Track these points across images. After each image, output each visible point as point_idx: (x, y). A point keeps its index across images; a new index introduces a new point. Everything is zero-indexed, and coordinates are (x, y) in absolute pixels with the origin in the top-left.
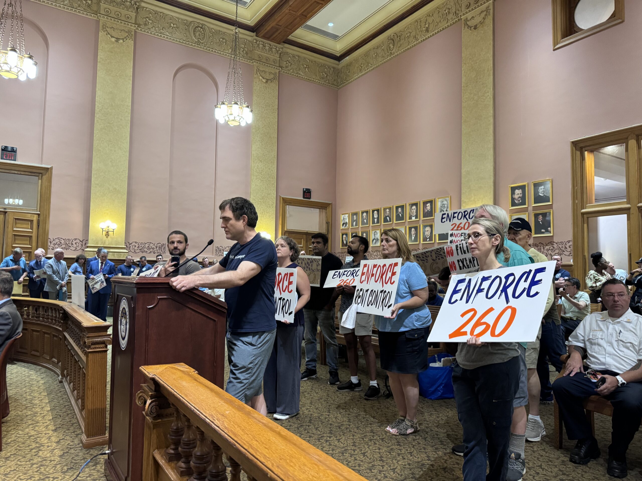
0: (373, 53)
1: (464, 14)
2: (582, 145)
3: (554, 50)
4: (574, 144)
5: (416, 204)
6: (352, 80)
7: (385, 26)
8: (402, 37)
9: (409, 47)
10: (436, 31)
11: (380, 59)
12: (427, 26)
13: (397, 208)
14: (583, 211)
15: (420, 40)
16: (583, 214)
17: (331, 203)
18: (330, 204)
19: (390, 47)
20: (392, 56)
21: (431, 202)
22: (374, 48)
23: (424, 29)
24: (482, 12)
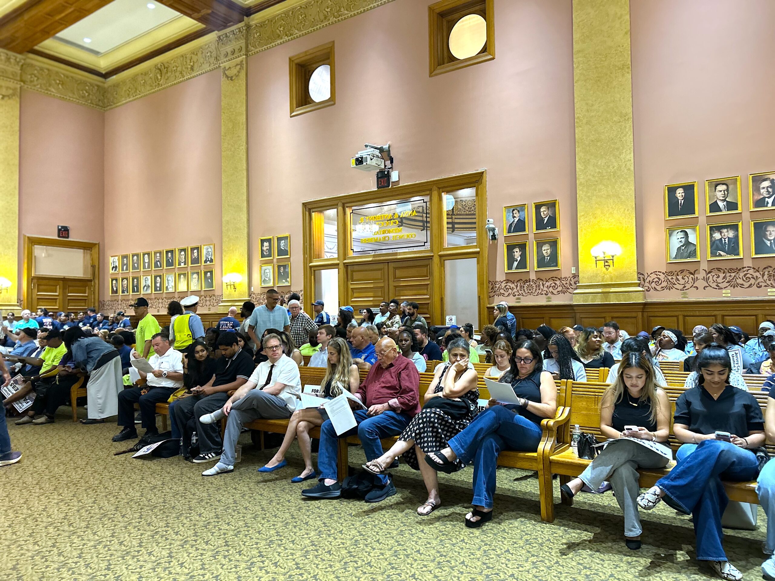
0: (141, 79)
1: (222, 63)
2: (310, 207)
3: (291, 117)
4: (305, 205)
5: (184, 250)
6: (120, 104)
7: (151, 52)
8: (169, 69)
9: (175, 82)
10: (200, 72)
11: (148, 88)
12: (192, 64)
13: (167, 252)
14: (311, 264)
15: (185, 78)
16: (311, 267)
17: (98, 242)
18: (96, 244)
19: (157, 77)
20: (160, 88)
21: (197, 248)
22: (142, 74)
23: (189, 66)
24: (237, 65)
